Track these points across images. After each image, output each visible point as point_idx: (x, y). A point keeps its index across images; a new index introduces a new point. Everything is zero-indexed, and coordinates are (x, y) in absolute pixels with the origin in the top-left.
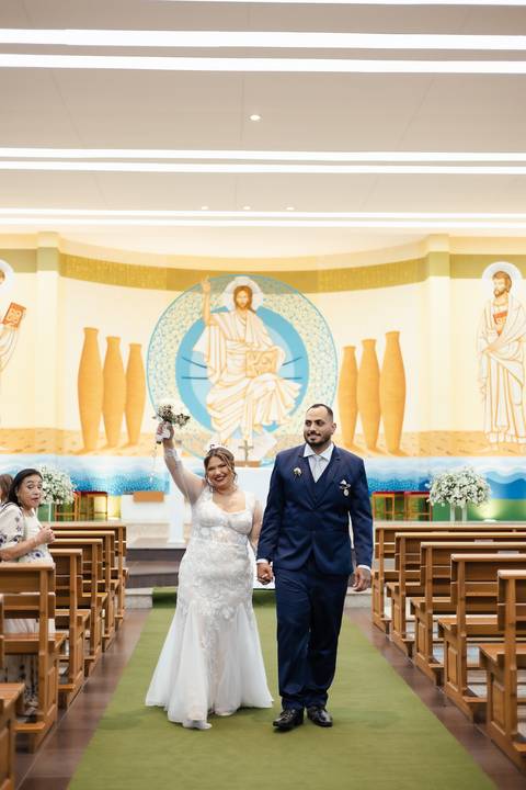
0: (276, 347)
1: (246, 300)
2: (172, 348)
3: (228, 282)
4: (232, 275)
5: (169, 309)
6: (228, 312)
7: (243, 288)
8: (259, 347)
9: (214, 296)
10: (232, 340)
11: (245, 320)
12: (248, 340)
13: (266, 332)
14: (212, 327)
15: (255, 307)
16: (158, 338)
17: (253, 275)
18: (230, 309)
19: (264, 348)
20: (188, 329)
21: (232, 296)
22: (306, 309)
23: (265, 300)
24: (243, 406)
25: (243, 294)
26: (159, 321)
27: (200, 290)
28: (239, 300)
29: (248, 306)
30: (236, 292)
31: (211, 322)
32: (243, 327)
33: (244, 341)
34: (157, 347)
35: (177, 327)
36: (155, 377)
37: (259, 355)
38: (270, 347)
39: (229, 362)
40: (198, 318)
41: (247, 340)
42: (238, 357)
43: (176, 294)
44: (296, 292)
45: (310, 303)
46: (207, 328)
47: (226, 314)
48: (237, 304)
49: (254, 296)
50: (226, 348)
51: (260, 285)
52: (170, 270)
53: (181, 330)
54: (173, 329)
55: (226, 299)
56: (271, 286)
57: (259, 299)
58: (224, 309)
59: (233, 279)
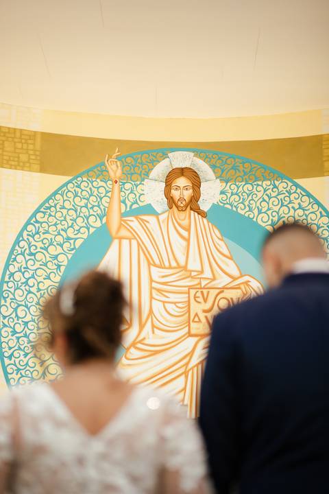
0: (246, 278)
1: (188, 194)
2: (48, 278)
3: (154, 162)
4: (162, 150)
5: (44, 208)
6: (157, 215)
7: (182, 172)
8: (214, 279)
9: (128, 186)
10: (161, 266)
11: (188, 230)
12: (194, 265)
13: (226, 252)
14: (125, 243)
15: (205, 206)
16: (20, 258)
17: (200, 150)
18: (159, 209)
19: (223, 280)
20: (79, 243)
21: (163, 185)
22: (300, 207)
23: (222, 193)
24: (185, 389)
25: (182, 182)
26: (25, 228)
27: (103, 173)
28: (176, 194)
29: (193, 204)
30: (169, 179)
31: (123, 233)
32: (184, 243)
33: (185, 268)
34: (18, 276)
35: (59, 239)
36: (14, 332)
37: (213, 293)
38: (234, 279)
39: (157, 306)
40: (98, 224)
41: (190, 267)
42: (173, 298)
43: (56, 181)
44: (281, 177)
45: (309, 195)
46: (116, 242)
47: (151, 219)
48: (171, 202)
49: (203, 185)
50: (151, 281)
51: (213, 167)
52: (46, 137)
53: (66, 245)
54: (51, 244)
55: (153, 191)
56: (235, 168)
57: (211, 193)
58: (149, 210)
59: (165, 156)
